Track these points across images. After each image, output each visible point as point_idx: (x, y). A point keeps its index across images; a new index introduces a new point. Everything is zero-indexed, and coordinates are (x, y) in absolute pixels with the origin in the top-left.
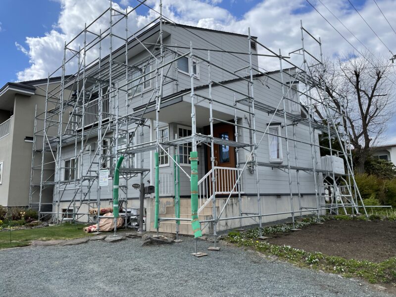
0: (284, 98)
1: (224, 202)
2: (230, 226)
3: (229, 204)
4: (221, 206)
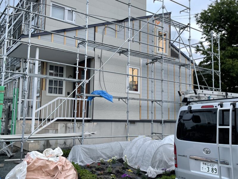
1: (64, 126)
2: (69, 145)
3: (71, 127)
4: (61, 129)
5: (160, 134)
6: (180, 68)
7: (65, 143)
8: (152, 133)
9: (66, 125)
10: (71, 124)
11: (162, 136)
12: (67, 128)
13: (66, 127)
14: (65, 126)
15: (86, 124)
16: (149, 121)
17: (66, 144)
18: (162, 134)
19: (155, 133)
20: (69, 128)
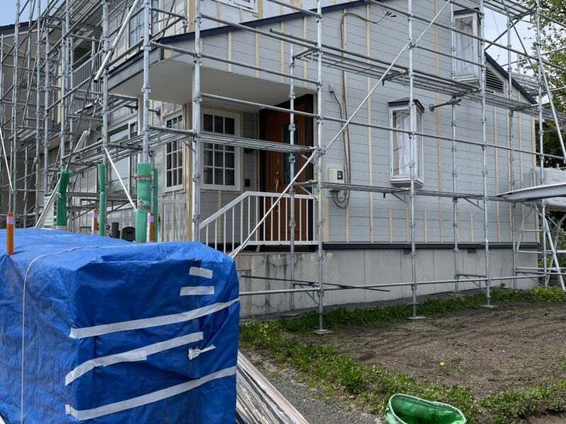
0: (412, 47)
1: (263, 262)
2: (276, 307)
3: (278, 265)
4: (256, 268)
5: (480, 277)
6: (511, 115)
7: (267, 303)
8: (458, 276)
9: (267, 258)
10: (279, 256)
11: (486, 281)
12: (271, 267)
13: (268, 263)
14: (265, 261)
15: (310, 256)
16: (449, 247)
17: (269, 305)
18: (485, 277)
19: (466, 276)
20: (274, 266)
